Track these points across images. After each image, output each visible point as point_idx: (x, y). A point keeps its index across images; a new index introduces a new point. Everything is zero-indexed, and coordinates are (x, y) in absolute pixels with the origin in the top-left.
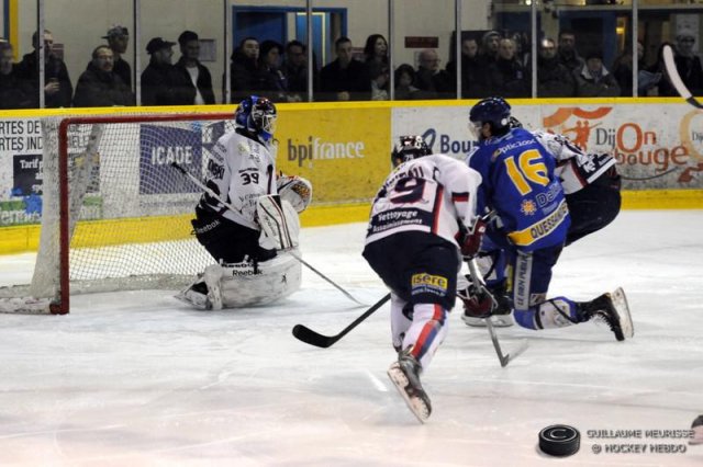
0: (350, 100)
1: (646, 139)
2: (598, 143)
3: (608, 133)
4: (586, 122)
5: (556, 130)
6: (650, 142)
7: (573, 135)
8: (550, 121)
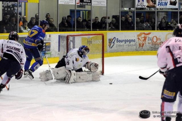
4: (146, 36)
5: (140, 37)
6: (159, 40)
7: (143, 39)
8: (138, 36)
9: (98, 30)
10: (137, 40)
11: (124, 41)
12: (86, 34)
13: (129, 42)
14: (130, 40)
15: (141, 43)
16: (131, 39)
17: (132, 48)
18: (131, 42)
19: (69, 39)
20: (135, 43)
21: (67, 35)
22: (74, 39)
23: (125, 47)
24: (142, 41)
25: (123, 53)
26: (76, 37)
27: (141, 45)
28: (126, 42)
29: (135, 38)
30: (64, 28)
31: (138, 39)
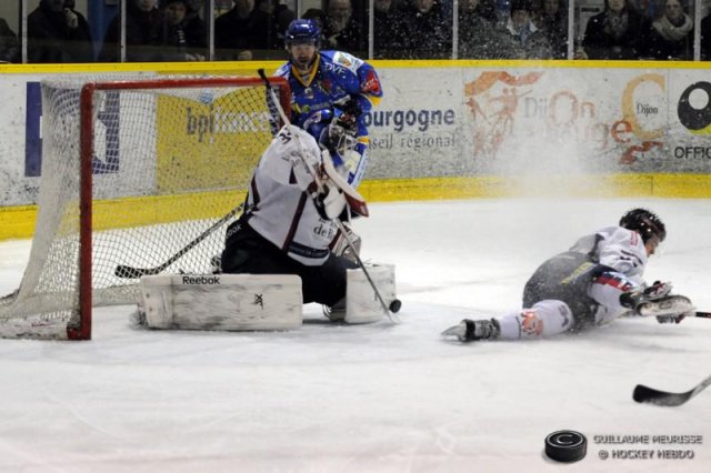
0: (253, 59)
1: (583, 111)
2: (527, 116)
3: (539, 104)
4: (513, 90)
5: (479, 98)
6: (587, 114)
7: (499, 106)
8: (472, 89)
9: (248, 53)
10: (462, 112)
11: (391, 119)
12: (191, 77)
13: (417, 124)
14: (426, 113)
15: (488, 128)
16: (430, 108)
17: (435, 156)
18: (430, 126)
19: (94, 103)
20: (453, 127)
21: (83, 83)
22: (113, 105)
23: (397, 149)
24: (492, 120)
25: (387, 184)
26: (124, 95)
27: (487, 145)
28: (401, 123)
29: (454, 101)
30: (57, 44)
31: (468, 109)
